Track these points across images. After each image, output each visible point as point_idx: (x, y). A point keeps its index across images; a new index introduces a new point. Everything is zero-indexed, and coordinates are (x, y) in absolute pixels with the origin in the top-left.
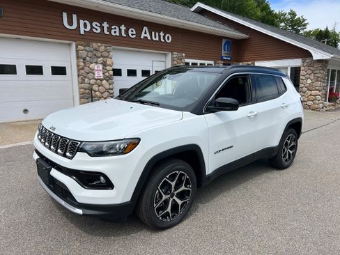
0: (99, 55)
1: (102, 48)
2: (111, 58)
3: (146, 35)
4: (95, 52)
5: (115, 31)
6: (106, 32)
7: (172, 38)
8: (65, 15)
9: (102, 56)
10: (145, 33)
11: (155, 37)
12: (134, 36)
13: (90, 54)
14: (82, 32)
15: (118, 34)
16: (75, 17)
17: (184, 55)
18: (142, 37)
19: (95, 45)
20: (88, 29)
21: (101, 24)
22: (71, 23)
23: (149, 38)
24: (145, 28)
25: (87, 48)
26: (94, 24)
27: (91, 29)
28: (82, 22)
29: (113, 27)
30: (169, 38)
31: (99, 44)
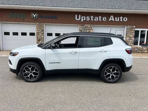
0: (87, 29)
1: (89, 26)
2: (93, 30)
3: (112, 19)
4: (86, 28)
5: (96, 19)
6: (92, 20)
7: (128, 19)
8: (76, 16)
9: (88, 29)
10: (112, 18)
11: (117, 20)
12: (105, 20)
13: (84, 29)
14: (82, 21)
15: (97, 20)
16: (80, 16)
17: (135, 27)
18: (110, 20)
19: (86, 25)
20: (85, 19)
21: (90, 17)
22: (78, 18)
23: (113, 20)
24: (112, 16)
25: (83, 27)
26: (87, 17)
27: (86, 19)
28: (82, 17)
29: (95, 18)
30: (126, 19)
31: (88, 25)
